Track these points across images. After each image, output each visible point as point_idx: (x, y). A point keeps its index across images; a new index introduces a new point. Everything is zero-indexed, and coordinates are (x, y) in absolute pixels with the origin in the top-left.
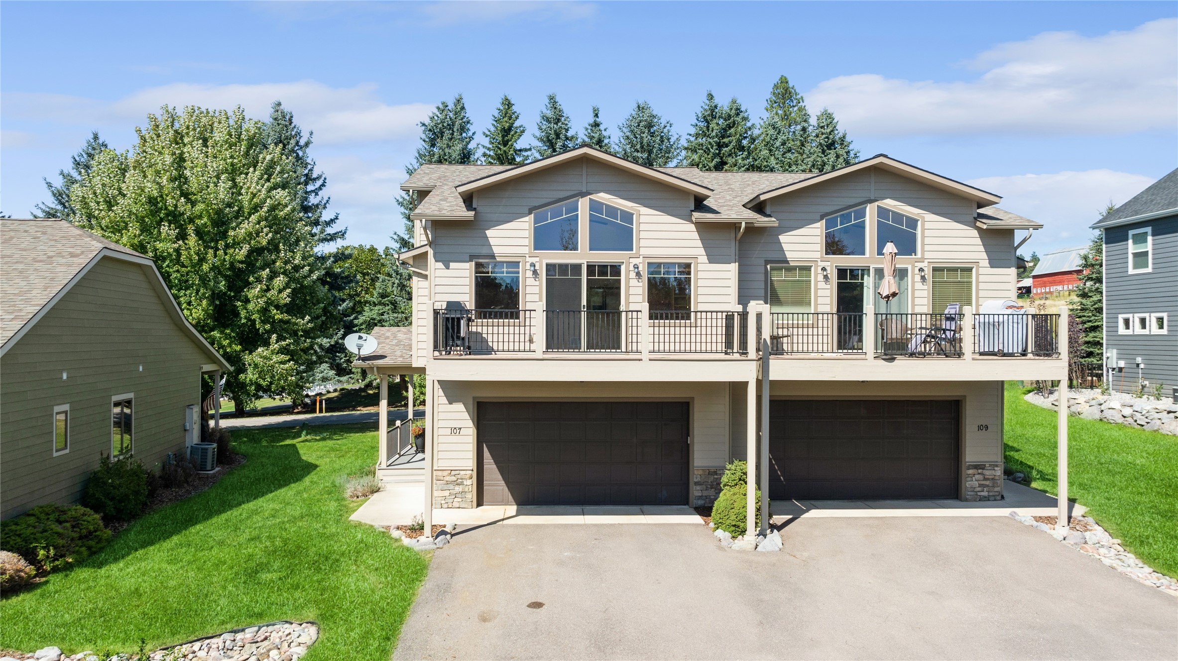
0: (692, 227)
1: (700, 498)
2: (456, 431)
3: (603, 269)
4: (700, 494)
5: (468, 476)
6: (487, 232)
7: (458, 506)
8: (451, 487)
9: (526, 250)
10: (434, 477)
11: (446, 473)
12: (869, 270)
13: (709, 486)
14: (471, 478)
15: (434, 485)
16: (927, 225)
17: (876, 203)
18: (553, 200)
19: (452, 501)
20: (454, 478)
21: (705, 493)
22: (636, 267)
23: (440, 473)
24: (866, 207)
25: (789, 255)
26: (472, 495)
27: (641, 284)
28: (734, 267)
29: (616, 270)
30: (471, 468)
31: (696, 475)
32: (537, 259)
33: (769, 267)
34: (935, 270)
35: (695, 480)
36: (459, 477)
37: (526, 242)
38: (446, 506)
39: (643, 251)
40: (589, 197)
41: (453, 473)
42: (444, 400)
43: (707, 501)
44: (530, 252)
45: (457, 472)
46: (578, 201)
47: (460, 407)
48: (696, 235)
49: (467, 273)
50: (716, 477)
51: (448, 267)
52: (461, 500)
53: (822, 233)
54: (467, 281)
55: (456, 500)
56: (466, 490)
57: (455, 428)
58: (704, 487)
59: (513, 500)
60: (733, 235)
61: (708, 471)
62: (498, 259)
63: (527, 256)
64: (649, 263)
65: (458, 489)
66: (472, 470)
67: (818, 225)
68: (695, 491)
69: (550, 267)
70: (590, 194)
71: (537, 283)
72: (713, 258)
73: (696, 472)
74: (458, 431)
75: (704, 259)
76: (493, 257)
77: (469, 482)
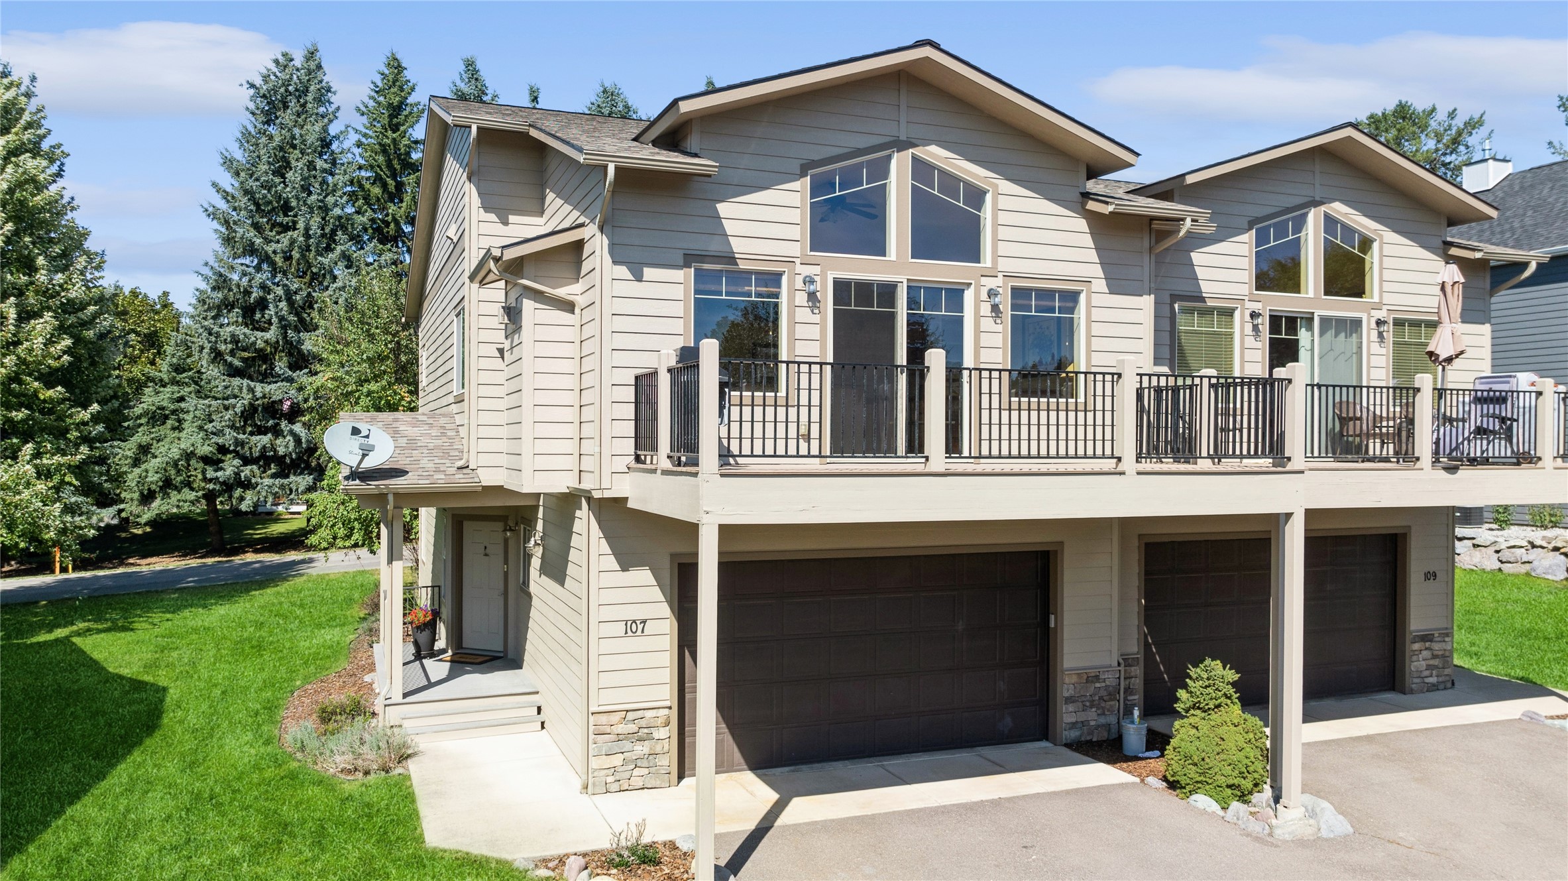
0: (1082, 224)
1: (1073, 725)
2: (635, 627)
3: (934, 292)
4: (1074, 720)
5: (660, 721)
6: (723, 209)
7: (640, 785)
8: (627, 745)
9: (794, 250)
10: (592, 728)
11: (615, 718)
12: (1312, 319)
13: (1088, 704)
14: (667, 724)
15: (592, 746)
16: (1387, 250)
17: (1323, 208)
18: (846, 150)
19: (627, 775)
20: (632, 728)
21: (1082, 717)
22: (992, 293)
23: (603, 719)
24: (1307, 213)
25: (1206, 288)
26: (669, 761)
27: (999, 328)
28: (1147, 302)
29: (955, 295)
30: (668, 703)
31: (1066, 686)
32: (817, 270)
33: (1176, 306)
34: (1398, 323)
35: (1066, 694)
36: (643, 723)
37: (795, 233)
38: (615, 787)
39: (1005, 265)
40: (911, 150)
41: (631, 716)
42: (611, 562)
43: (1085, 731)
44: (804, 255)
45: (640, 714)
46: (889, 158)
47: (643, 576)
48: (1088, 240)
49: (678, 292)
50: (1098, 685)
51: (639, 278)
52: (646, 771)
53: (1250, 251)
54: (678, 309)
55: (637, 772)
56: (658, 749)
57: (634, 621)
58: (1080, 704)
59: (742, 761)
60: (1146, 244)
61: (1085, 677)
62: (743, 265)
63: (798, 261)
64: (1014, 289)
65: (641, 749)
66: (670, 708)
67: (1245, 237)
68: (1067, 715)
69: (841, 287)
70: (914, 145)
71: (816, 318)
72: (1117, 285)
73: (1067, 680)
74: (640, 627)
75: (1100, 285)
76: (731, 259)
77: (662, 733)
